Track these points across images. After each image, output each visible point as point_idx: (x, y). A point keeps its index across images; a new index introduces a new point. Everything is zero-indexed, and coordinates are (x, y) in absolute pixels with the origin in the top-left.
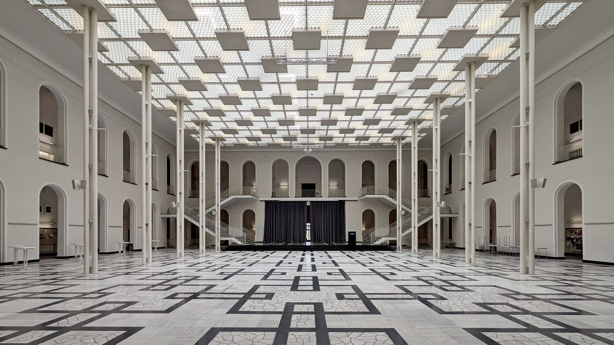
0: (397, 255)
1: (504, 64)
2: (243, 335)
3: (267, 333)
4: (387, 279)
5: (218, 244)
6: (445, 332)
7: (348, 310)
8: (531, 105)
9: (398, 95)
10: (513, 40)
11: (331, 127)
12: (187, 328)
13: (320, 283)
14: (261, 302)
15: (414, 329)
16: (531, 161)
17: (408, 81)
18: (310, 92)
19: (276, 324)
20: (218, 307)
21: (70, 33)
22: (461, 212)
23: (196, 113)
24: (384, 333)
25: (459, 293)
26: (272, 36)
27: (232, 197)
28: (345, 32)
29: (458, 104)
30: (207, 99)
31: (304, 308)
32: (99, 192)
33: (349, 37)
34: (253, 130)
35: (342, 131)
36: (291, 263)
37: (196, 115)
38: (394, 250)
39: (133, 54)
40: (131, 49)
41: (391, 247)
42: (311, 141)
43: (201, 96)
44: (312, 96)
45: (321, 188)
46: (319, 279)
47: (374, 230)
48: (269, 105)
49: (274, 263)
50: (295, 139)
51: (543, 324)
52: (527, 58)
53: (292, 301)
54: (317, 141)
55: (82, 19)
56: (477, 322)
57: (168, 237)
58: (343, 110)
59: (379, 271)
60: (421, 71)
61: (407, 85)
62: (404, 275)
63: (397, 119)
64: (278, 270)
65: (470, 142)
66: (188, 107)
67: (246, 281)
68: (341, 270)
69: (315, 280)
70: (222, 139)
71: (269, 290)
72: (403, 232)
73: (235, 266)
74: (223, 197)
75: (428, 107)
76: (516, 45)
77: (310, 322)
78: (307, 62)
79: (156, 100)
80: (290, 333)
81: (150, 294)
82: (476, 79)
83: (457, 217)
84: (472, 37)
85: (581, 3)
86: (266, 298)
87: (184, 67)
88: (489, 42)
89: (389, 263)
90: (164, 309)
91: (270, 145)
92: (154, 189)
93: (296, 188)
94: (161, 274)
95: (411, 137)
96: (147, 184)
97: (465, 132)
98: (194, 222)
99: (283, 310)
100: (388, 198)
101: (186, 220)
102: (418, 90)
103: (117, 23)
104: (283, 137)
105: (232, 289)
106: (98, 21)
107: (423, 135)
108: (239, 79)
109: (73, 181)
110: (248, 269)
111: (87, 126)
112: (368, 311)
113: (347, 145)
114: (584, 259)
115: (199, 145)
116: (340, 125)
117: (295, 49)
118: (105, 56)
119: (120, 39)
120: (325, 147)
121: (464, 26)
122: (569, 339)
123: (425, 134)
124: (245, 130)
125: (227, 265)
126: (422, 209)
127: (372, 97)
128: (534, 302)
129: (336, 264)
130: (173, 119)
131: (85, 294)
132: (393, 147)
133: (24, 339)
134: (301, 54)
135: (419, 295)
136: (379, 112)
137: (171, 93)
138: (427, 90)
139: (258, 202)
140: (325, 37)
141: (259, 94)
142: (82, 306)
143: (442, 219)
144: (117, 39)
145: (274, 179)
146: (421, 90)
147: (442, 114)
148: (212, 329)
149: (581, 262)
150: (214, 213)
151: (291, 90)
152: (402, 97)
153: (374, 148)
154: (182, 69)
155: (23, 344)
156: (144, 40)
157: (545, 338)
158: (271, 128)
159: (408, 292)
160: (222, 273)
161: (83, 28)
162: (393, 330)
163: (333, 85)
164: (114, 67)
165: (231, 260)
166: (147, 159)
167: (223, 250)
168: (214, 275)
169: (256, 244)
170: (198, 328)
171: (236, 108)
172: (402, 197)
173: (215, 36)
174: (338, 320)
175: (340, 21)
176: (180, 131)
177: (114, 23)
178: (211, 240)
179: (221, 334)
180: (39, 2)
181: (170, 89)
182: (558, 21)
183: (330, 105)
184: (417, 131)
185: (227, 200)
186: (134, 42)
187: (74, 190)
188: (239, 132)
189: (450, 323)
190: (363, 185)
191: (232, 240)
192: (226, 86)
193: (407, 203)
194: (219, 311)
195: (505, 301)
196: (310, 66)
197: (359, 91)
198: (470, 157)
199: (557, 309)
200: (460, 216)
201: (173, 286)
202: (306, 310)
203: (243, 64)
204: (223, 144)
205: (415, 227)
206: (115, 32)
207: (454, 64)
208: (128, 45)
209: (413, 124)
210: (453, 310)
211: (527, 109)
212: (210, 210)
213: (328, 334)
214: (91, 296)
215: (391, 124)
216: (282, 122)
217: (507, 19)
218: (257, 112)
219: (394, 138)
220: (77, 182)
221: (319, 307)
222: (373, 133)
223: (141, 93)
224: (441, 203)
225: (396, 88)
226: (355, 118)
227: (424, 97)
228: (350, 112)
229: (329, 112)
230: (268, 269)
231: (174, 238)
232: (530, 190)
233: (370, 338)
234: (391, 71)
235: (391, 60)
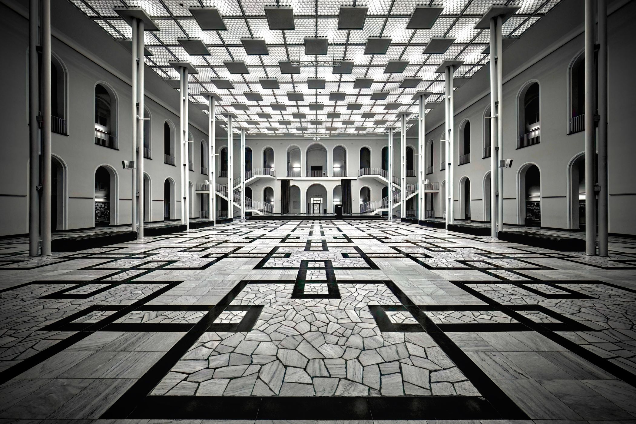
0: (389, 223)
1: (476, 67)
2: (267, 286)
3: (287, 285)
4: (383, 242)
5: (243, 215)
6: (434, 284)
7: (353, 266)
8: (499, 100)
9: (391, 93)
10: (484, 47)
11: (335, 120)
12: (220, 282)
13: (328, 245)
14: (281, 260)
15: (409, 281)
16: (500, 146)
17: (399, 81)
18: (319, 90)
19: (294, 277)
20: (246, 264)
21: (121, 40)
22: (441, 188)
23: (225, 107)
24: (384, 285)
25: (443, 253)
26: (288, 43)
27: (255, 177)
28: (348, 40)
29: (439, 100)
30: (234, 96)
31: (317, 265)
32: (145, 172)
33: (351, 44)
34: (272, 122)
35: (344, 123)
36: (304, 230)
37: (224, 109)
38: (387, 219)
39: (173, 58)
40: (172, 53)
41: (384, 216)
42: (320, 131)
43: (229, 93)
44: (320, 94)
45: (327, 169)
46: (327, 241)
47: (369, 204)
48: (284, 101)
49: (289, 230)
50: (306, 129)
51: (514, 277)
52: (496, 62)
53: (306, 259)
54: (323, 131)
55: (131, 29)
56: (459, 276)
57: (202, 209)
58: (345, 106)
59: (375, 235)
60: (409, 72)
61: (398, 84)
62: (396, 239)
63: (389, 112)
64: (293, 235)
65: (449, 131)
66: (218, 102)
67: (267, 244)
68: (344, 235)
69: (324, 242)
70: (246, 129)
71: (287, 250)
72: (393, 205)
73: (258, 232)
74: (247, 177)
75: (414, 102)
76: (486, 52)
77: (322, 275)
78: (316, 65)
79: (192, 96)
80: (306, 284)
81: (188, 255)
82: (454, 79)
83: (437, 193)
84: (451, 45)
85: (540, 17)
86: (284, 257)
87: (216, 69)
88: (464, 49)
89: (383, 230)
90: (200, 266)
91: (285, 135)
92: (190, 170)
93: (307, 169)
94: (197, 238)
95: (400, 127)
96: (185, 165)
97: (445, 123)
98: (224, 197)
99: (299, 266)
100: (381, 177)
101: (217, 195)
102: (407, 88)
103: (160, 32)
104: (296, 128)
105: (257, 250)
106: (145, 30)
107: (410, 125)
108: (260, 79)
109: (123, 162)
110: (269, 234)
111: (135, 116)
112: (369, 267)
113: (348, 135)
114: (542, 226)
115: (227, 133)
116: (342, 118)
117: (306, 54)
118: (150, 59)
119: (162, 45)
120: (331, 136)
121: (444, 36)
122: (536, 289)
123: (412, 125)
124: (265, 122)
125: (251, 231)
126: (409, 186)
127: (369, 95)
128: (505, 260)
129: (340, 231)
130: (206, 112)
131: (133, 255)
132: (386, 135)
133: (83, 291)
134: (311, 58)
135: (410, 255)
136: (374, 107)
137: (204, 90)
138: (414, 88)
139: (276, 180)
140: (331, 44)
141: (277, 91)
142: (131, 264)
143: (426, 194)
144: (160, 45)
145: (288, 162)
146: (409, 88)
147: (426, 109)
148: (241, 281)
149: (539, 228)
150: (240, 190)
151: (303, 89)
152: (394, 94)
153: (369, 136)
154: (214, 70)
155: (82, 295)
156: (182, 46)
157: (517, 288)
158: (287, 121)
159: (400, 252)
160: (247, 238)
161: (132, 36)
162: (391, 282)
163: (337, 84)
164: (157, 69)
165: (255, 227)
166: (184, 144)
167: (248, 220)
168: (241, 239)
169: (275, 215)
170: (230, 281)
171: (258, 103)
172: (393, 177)
173: (241, 43)
174: (345, 274)
175: (344, 31)
176: (212, 122)
177: (157, 32)
178: (238, 212)
179: (248, 285)
180: (95, 14)
181: (204, 87)
182: (521, 32)
183: (334, 101)
184: (405, 122)
185: (251, 179)
186: (174, 48)
187: (124, 169)
188: (261, 123)
189: (438, 276)
190: (361, 168)
191: (255, 211)
192: (250, 85)
193: (397, 181)
194: (246, 267)
195: (481, 259)
196: (319, 69)
197: (358, 90)
198: (450, 143)
199: (523, 265)
200: (440, 192)
201: (208, 248)
202: (318, 266)
203: (263, 66)
204: (247, 133)
205: (403, 200)
206: (159, 39)
207: (436, 67)
208: (169, 51)
209: (402, 116)
210: (439, 266)
211: (497, 103)
212: (237, 187)
213: (337, 285)
214: (138, 256)
215: (384, 116)
216: (295, 115)
217: (479, 30)
218: (276, 107)
219: (387, 129)
220: (126, 162)
221: (328, 263)
222: (369, 124)
223: (179, 90)
224: (425, 181)
225: (389, 87)
226: (355, 112)
227: (412, 94)
228: (351, 107)
229: (334, 107)
230: (285, 233)
231: (207, 210)
232: (500, 169)
233: (372, 288)
234: (384, 73)
235: (385, 64)
